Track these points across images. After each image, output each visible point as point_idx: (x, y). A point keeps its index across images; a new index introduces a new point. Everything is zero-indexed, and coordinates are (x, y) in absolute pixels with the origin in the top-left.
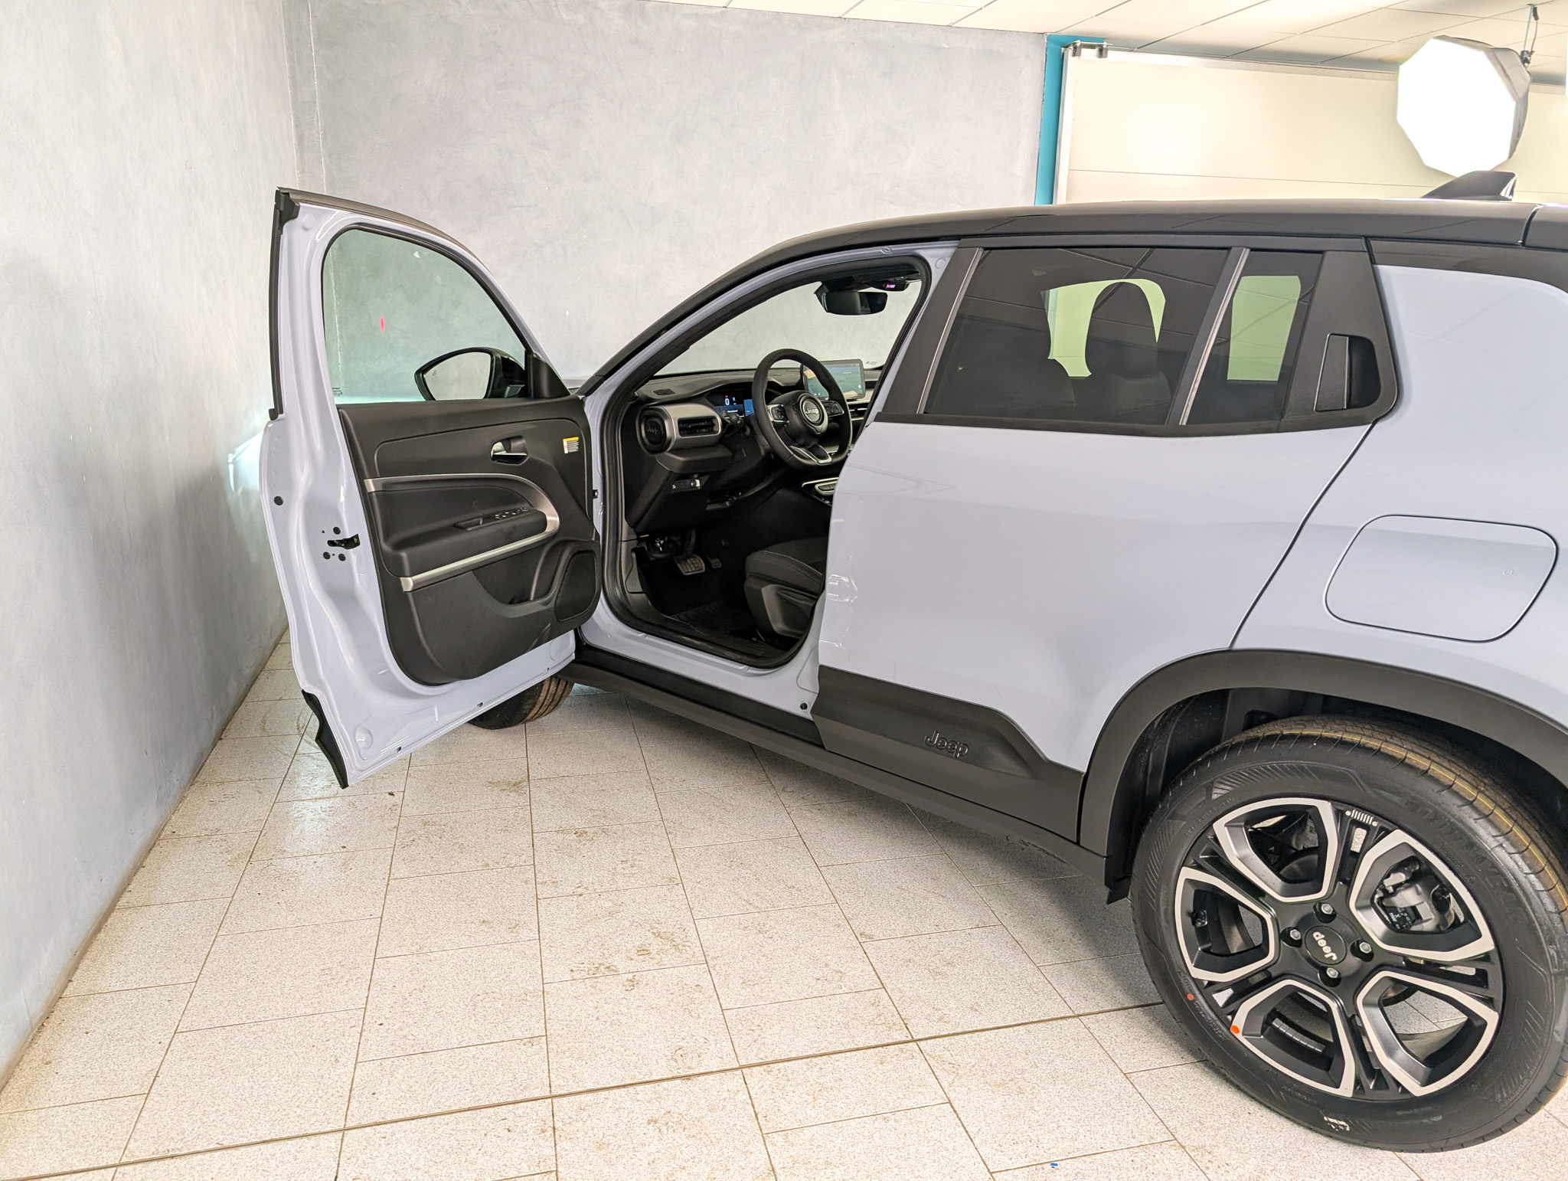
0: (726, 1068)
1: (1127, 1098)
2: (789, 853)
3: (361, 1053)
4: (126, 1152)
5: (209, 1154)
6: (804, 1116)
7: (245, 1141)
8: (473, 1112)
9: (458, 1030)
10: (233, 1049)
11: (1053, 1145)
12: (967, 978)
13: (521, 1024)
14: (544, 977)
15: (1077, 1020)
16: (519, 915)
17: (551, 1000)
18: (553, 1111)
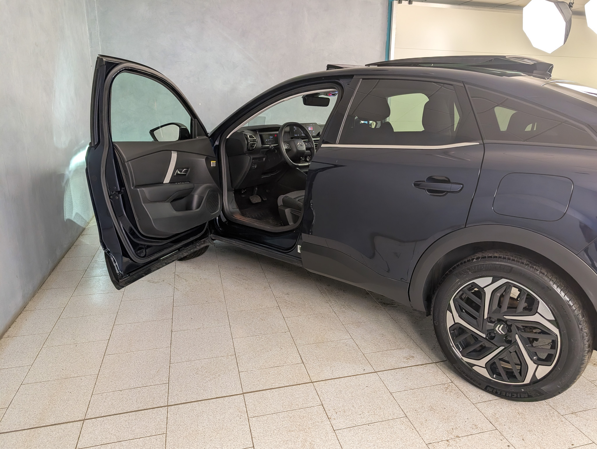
0: (237, 394)
9: (134, 381)
10: (44, 390)
13: (159, 379)
14: (171, 361)
15: (376, 373)
16: (164, 338)
17: (172, 369)
18: (167, 411)
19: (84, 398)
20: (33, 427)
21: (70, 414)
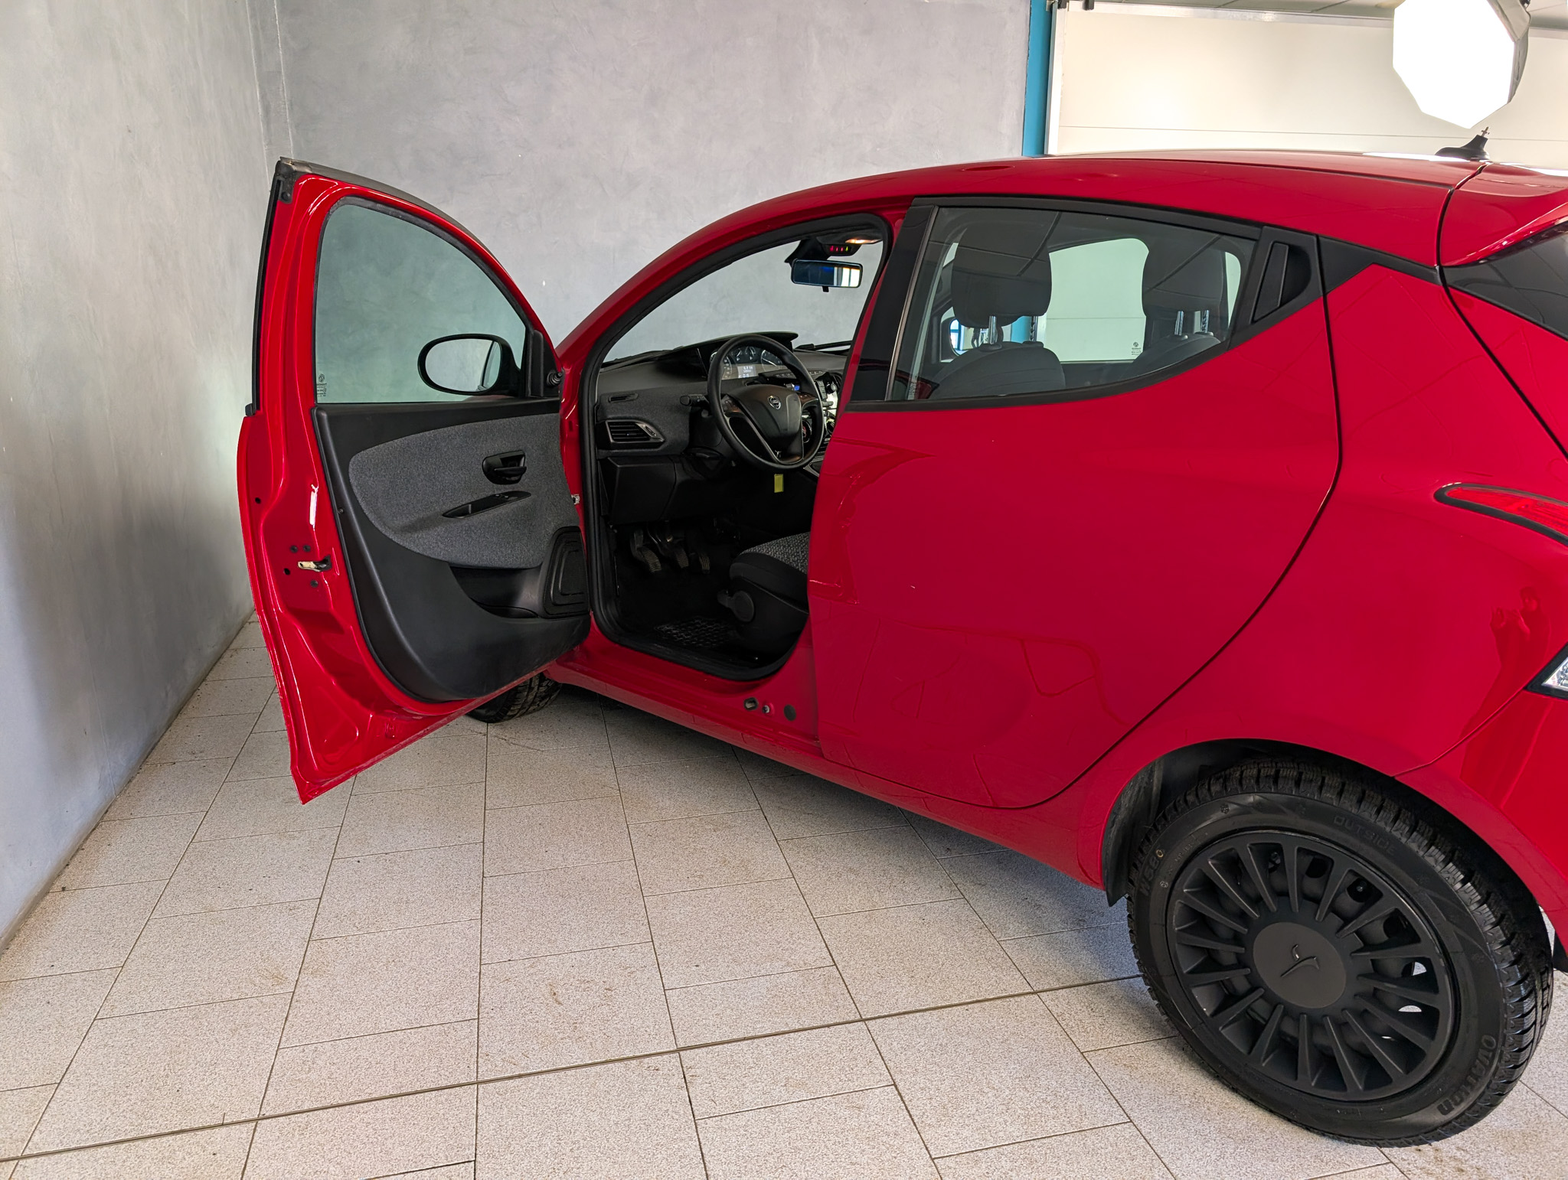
0: (662, 1051)
1: (1082, 1078)
2: (748, 828)
3: (284, 1039)
4: (30, 1143)
5: (116, 1146)
6: (740, 1100)
7: (154, 1132)
8: (394, 1099)
9: (387, 1014)
10: (153, 1036)
11: (1000, 1128)
12: (923, 954)
13: (453, 1007)
14: (483, 958)
15: (1036, 996)
16: (463, 894)
17: (487, 980)
18: (477, 1097)
19: (258, 1059)
20: (123, 1138)
21: (220, 1104)
